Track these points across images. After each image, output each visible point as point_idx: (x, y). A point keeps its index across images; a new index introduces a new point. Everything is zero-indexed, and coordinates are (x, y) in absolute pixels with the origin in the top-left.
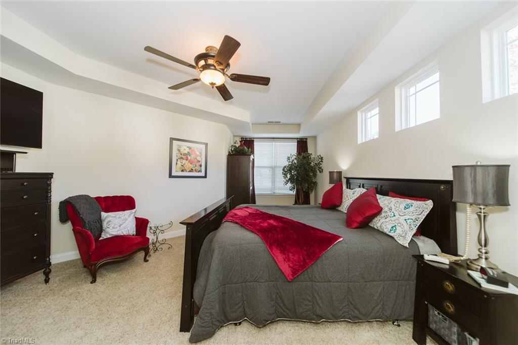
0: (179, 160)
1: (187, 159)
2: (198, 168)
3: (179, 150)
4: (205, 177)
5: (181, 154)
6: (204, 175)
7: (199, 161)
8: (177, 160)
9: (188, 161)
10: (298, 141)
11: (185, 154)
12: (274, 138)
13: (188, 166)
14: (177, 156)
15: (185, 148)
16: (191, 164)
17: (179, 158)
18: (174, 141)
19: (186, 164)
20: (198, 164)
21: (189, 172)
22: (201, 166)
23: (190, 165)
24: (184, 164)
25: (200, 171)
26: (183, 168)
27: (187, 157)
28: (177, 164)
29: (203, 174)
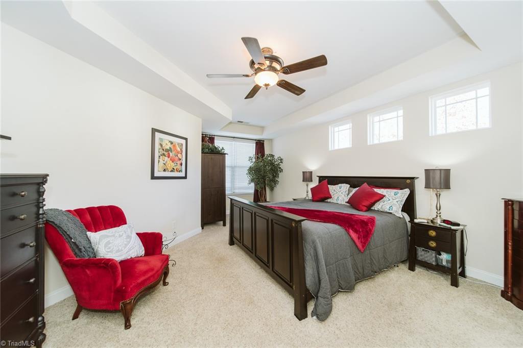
0: (161, 157)
1: (169, 157)
2: (179, 167)
3: (161, 145)
4: (185, 178)
5: (163, 150)
6: (184, 176)
7: (180, 159)
8: (160, 157)
9: (169, 159)
10: (256, 142)
11: (167, 150)
12: (234, 138)
13: (171, 165)
14: (159, 152)
15: (167, 142)
16: (173, 162)
17: (161, 155)
18: (156, 133)
19: (168, 162)
20: (179, 162)
21: (171, 171)
22: (181, 164)
23: (172, 164)
24: (166, 162)
25: (180, 171)
26: (166, 168)
27: (169, 154)
28: (159, 161)
29: (183, 174)
